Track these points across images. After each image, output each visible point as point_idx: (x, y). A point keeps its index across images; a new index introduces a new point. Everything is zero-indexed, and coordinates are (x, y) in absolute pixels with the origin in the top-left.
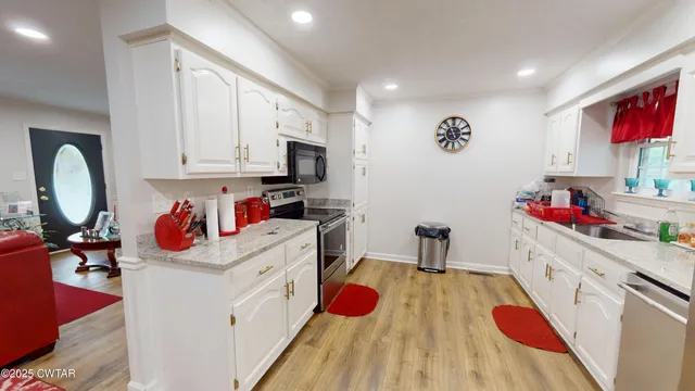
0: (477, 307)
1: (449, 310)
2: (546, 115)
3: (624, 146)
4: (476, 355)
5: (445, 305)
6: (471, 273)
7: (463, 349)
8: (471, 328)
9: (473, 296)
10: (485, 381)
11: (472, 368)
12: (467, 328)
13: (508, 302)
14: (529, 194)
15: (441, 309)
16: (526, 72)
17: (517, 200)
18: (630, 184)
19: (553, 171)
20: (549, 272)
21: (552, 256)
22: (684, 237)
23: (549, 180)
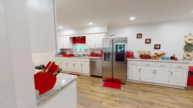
14: (59, 53)
16: (61, 27)
18: (76, 50)
19: (62, 48)
20: (74, 65)
21: (73, 62)
22: (86, 55)
23: (62, 49)
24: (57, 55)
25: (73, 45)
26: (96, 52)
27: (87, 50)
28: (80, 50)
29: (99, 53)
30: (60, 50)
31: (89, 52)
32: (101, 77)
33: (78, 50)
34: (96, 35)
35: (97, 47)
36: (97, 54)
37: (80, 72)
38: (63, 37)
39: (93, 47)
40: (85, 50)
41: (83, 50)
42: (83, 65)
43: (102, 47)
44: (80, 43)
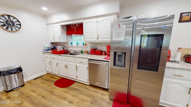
0: (50, 87)
1: (43, 95)
2: (47, 24)
3: (68, 36)
4: (65, 98)
5: (39, 95)
6: (35, 79)
7: (60, 100)
8: (55, 94)
9: (45, 85)
10: (73, 101)
11: (68, 102)
12: (55, 95)
13: (56, 80)
14: (48, 48)
15: (39, 97)
16: (44, 9)
17: (45, 50)
18: (71, 44)
19: (53, 41)
20: (66, 67)
21: (66, 62)
22: (85, 52)
23: (52, 43)
24: (45, 51)
25: (67, 37)
26: (100, 48)
27: (86, 44)
28: (77, 44)
29: (104, 49)
30: (50, 44)
31: (88, 47)
32: (107, 90)
33: (74, 44)
34: (99, 19)
35: (101, 40)
36: (101, 51)
37: (75, 78)
38: (52, 25)
39: (95, 40)
40: (83, 44)
41: (81, 44)
42: (79, 68)
43: (110, 40)
44: (76, 34)
